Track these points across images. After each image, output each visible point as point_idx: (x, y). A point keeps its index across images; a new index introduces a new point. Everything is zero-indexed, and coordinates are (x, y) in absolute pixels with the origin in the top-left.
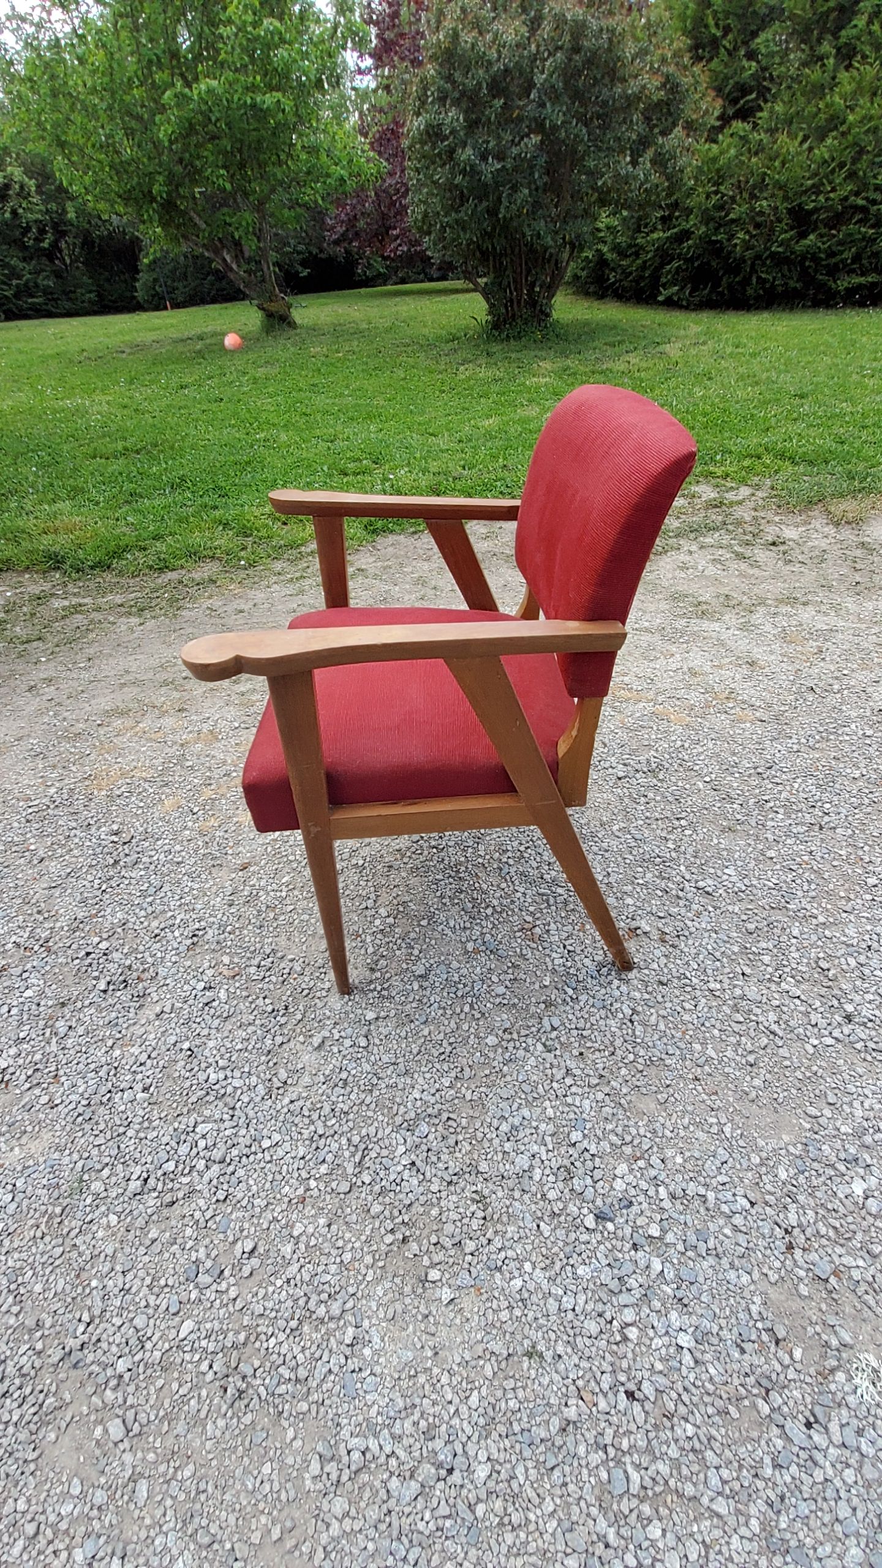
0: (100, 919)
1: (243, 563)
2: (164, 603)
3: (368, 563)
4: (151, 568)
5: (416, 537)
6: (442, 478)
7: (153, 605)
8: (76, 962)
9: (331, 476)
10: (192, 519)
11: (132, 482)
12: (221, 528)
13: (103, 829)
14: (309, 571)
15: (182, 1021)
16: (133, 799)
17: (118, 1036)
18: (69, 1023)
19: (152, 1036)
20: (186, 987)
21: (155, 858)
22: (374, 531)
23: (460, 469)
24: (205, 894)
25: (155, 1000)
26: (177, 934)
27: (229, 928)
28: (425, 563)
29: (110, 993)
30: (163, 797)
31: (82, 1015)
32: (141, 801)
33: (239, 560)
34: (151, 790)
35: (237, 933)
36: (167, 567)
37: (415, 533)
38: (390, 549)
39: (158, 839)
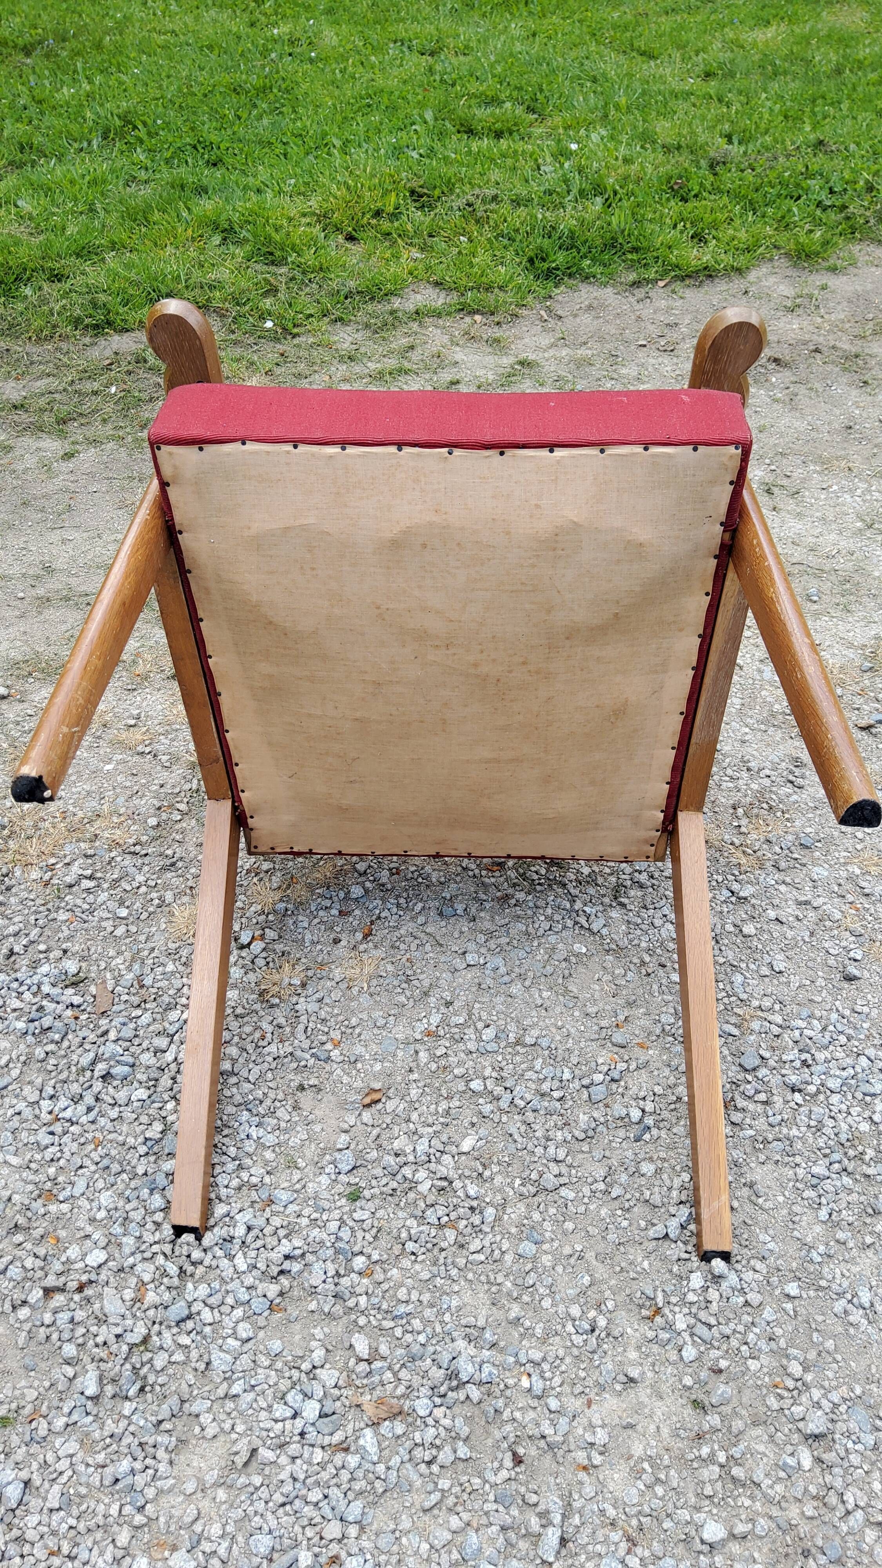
0: (65, 1207)
1: (269, 324)
2: (109, 408)
3: (538, 348)
4: (77, 322)
5: (640, 293)
6: (684, 160)
7: (84, 409)
8: (24, 1313)
9: (442, 135)
10: (156, 216)
11: (19, 120)
12: (217, 239)
13: (45, 969)
14: (415, 356)
15: (278, 1498)
16: (104, 896)
17: (139, 1519)
18: (24, 1475)
19: (215, 1530)
20: (280, 1411)
21: (169, 1056)
22: (549, 274)
23: (722, 142)
24: (292, 1165)
25: (210, 1432)
26: (241, 1263)
27: (359, 1262)
28: (666, 359)
29: (106, 1401)
30: (169, 896)
31: (50, 1458)
32: (121, 903)
33: (262, 318)
34: (140, 878)
35: (379, 1276)
36: (109, 323)
37: (636, 284)
38: (586, 319)
39: (169, 1008)
